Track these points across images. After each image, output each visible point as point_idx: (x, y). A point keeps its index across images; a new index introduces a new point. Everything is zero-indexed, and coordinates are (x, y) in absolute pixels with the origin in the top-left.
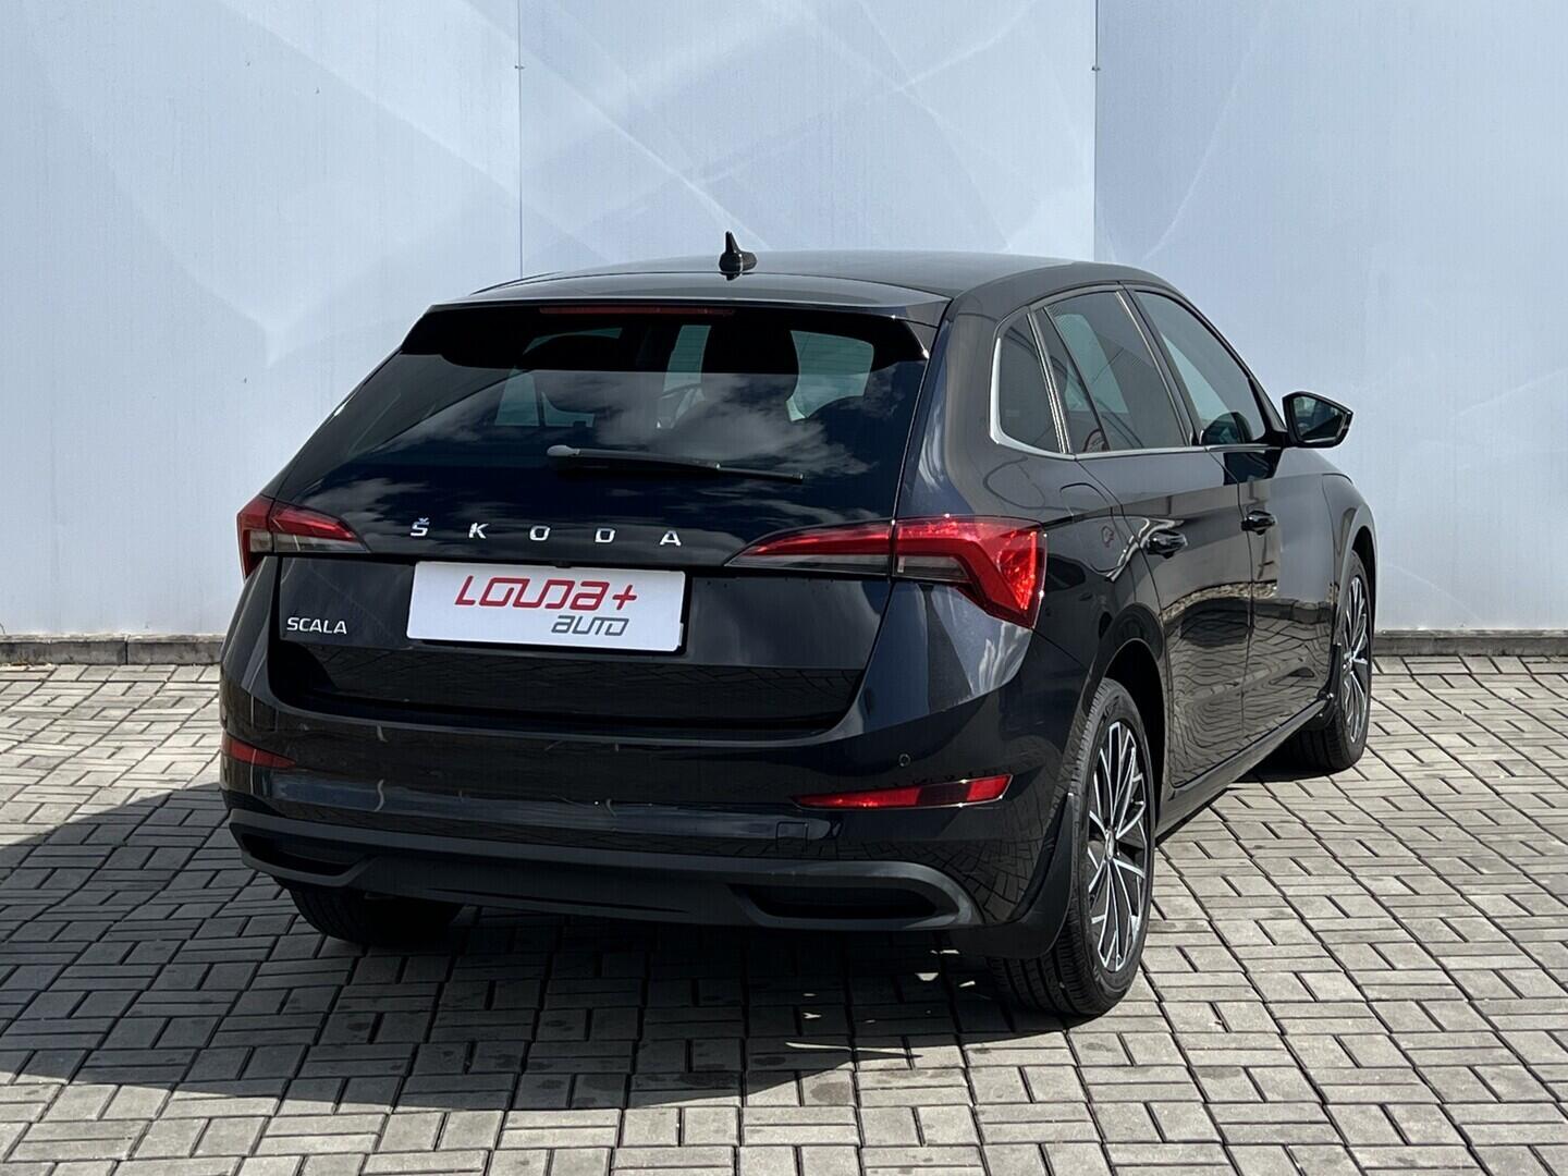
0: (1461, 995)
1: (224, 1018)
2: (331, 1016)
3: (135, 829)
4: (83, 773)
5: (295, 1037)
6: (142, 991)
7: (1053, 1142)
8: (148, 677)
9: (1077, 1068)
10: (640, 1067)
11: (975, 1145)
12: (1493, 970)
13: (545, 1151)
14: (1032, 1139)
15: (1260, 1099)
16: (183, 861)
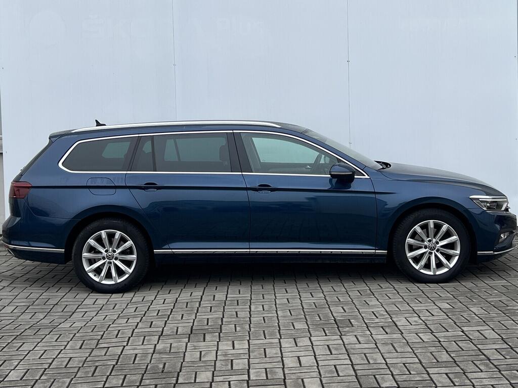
0: (469, 339)
1: (87, 358)
2: (121, 356)
5: (109, 363)
6: (62, 350)
9: (352, 365)
10: (217, 369)
12: (478, 331)
16: (75, 309)
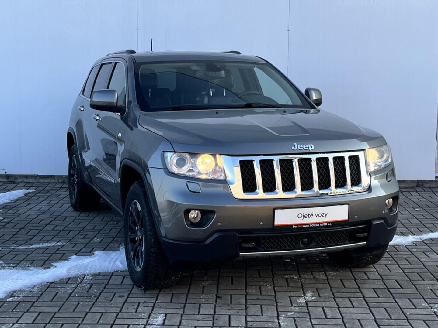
3: (27, 224)
4: (18, 210)
7: (233, 315)
8: (42, 186)
9: (246, 295)
11: (213, 315)
13: (101, 313)
14: (228, 314)
15: (291, 305)
16: (37, 233)
